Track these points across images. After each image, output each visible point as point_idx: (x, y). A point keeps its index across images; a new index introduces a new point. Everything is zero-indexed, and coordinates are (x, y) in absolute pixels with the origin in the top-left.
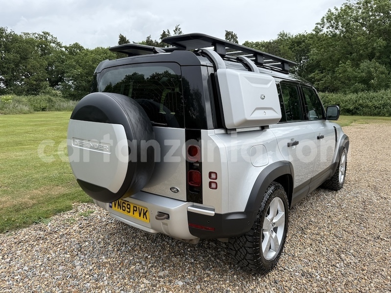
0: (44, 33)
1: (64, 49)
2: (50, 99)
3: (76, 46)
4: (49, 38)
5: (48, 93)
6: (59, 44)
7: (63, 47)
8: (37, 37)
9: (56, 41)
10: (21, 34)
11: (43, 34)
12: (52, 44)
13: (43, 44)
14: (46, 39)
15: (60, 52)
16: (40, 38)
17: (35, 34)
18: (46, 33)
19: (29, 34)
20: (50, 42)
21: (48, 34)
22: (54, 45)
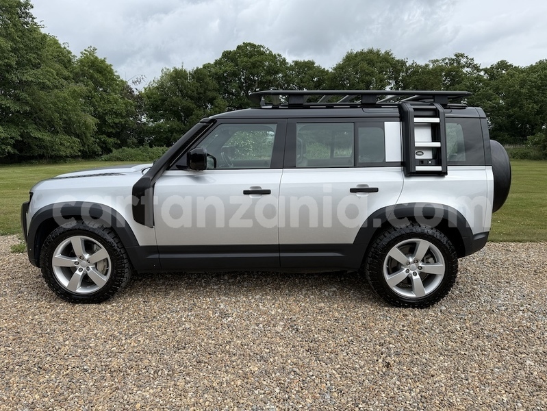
0: (456, 55)
1: (482, 73)
3: (503, 65)
4: (463, 61)
6: (476, 68)
7: (481, 70)
8: (447, 64)
9: (471, 64)
10: (428, 63)
11: (455, 57)
12: (465, 70)
14: (458, 62)
15: (476, 78)
16: (451, 64)
17: (445, 59)
18: (459, 56)
19: (437, 61)
20: (463, 67)
21: (462, 55)
22: (469, 70)
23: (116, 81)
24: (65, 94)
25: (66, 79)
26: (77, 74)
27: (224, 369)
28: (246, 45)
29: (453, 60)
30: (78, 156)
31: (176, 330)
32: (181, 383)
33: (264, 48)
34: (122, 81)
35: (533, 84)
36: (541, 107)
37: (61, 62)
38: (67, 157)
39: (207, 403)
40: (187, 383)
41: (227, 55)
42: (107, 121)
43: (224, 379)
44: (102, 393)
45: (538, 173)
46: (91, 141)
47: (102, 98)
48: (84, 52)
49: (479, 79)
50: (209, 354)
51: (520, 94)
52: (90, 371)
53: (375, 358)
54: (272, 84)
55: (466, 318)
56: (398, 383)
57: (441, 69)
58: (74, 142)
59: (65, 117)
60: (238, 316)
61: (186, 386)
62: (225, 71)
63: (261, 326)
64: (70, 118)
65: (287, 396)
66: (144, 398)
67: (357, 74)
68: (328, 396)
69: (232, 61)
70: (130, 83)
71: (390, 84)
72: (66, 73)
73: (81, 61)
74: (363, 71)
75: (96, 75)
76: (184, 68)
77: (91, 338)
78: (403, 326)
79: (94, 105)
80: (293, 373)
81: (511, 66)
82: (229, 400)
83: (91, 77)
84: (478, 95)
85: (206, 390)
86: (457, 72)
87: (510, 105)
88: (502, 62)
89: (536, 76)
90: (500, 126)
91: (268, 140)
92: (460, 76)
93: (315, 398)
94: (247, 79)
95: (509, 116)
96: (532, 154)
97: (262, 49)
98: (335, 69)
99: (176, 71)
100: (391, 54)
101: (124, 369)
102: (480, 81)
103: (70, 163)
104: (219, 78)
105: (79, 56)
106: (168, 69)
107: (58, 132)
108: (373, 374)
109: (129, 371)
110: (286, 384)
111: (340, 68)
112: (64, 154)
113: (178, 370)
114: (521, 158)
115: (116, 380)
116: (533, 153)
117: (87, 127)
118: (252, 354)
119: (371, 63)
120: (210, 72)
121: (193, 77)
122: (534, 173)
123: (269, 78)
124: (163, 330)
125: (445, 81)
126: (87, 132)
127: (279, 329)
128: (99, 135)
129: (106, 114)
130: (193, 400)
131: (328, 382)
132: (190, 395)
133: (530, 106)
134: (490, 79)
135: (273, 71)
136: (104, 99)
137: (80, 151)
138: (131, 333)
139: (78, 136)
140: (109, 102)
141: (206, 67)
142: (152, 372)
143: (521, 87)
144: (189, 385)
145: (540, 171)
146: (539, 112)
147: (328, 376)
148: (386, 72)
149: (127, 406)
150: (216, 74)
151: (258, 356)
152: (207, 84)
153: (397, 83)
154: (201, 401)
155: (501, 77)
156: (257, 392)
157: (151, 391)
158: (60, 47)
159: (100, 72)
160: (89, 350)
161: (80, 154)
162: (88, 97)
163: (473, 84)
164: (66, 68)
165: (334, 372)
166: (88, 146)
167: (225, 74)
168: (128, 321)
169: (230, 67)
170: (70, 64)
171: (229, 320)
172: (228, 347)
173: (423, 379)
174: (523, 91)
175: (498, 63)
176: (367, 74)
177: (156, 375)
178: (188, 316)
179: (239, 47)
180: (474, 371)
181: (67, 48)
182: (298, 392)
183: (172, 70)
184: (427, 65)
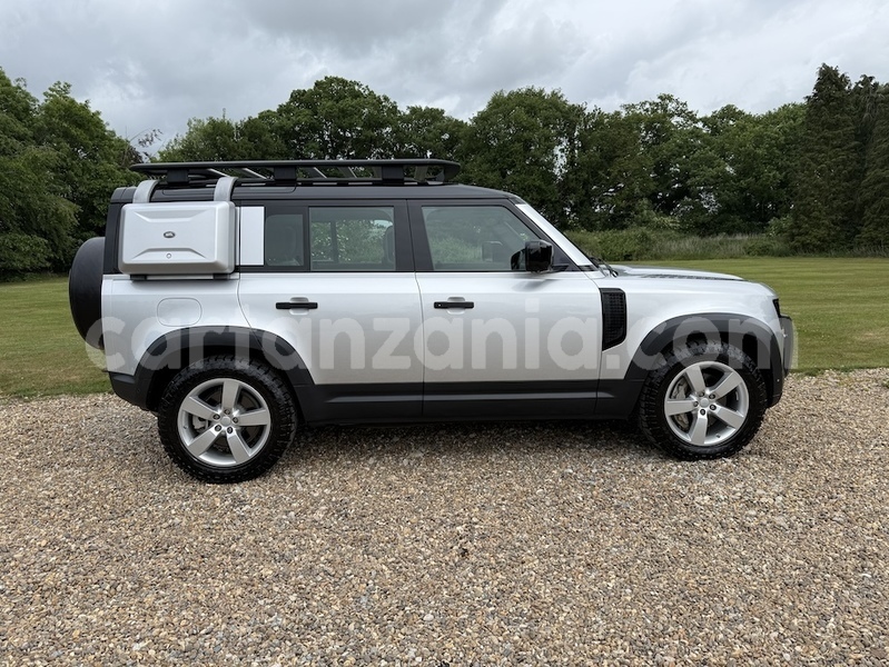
0: (660, 97)
1: (700, 125)
2: (644, 235)
3: (729, 112)
4: (671, 106)
5: (645, 222)
6: (691, 117)
7: (698, 121)
8: (647, 110)
9: (683, 111)
10: (619, 109)
11: (659, 100)
12: (675, 120)
13: (657, 121)
14: (665, 110)
15: (692, 132)
16: (654, 111)
17: (645, 103)
18: (666, 98)
19: (633, 106)
20: (672, 115)
21: (670, 98)
22: (680, 119)
23: (110, 140)
24: (18, 163)
25: (20, 138)
26: (40, 130)
27: (220, 576)
28: (330, 81)
29: (657, 104)
30: (46, 269)
31: (158, 527)
32: (150, 599)
33: (360, 86)
34: (119, 140)
35: (773, 142)
36: (785, 177)
37: (11, 109)
38: (25, 270)
39: (183, 622)
40: (158, 599)
41: (298, 96)
42: (95, 208)
43: (217, 589)
44: (23, 621)
45: (776, 275)
46: (68, 244)
47: (86, 170)
48: (51, 93)
49: (696, 133)
50: (203, 557)
51: (756, 157)
52: (7, 592)
53: (449, 545)
54: (375, 144)
55: (595, 484)
56: (471, 575)
57: (638, 119)
58: (38, 245)
59: (19, 202)
60: (259, 503)
61: (157, 603)
62: (298, 123)
63: (292, 514)
64: (28, 204)
65: (305, 604)
66: (88, 623)
67: (509, 127)
68: (364, 600)
69: (307, 107)
70: (134, 144)
71: (560, 143)
72: (20, 128)
73: (47, 108)
74: (518, 123)
75: (74, 131)
76: (227, 118)
77: (19, 547)
78: (503, 499)
79: (71, 182)
80: (322, 574)
81: (741, 113)
82: (216, 616)
83: (66, 135)
84: (694, 159)
85: (185, 606)
86: (663, 123)
87: (742, 174)
88: (728, 107)
89: (776, 128)
90: (728, 205)
91: (371, 235)
92: (667, 130)
93: (344, 604)
94: (334, 135)
95: (742, 190)
96: (775, 247)
97: (356, 87)
98: (475, 120)
99: (213, 123)
100: (561, 96)
101: (63, 586)
102: (698, 137)
103: (31, 281)
104: (286, 134)
105: (42, 100)
106: (200, 121)
107: (9, 228)
108: (439, 566)
109: (71, 589)
110: (308, 589)
111: (482, 118)
112: (20, 266)
113: (150, 582)
114: (760, 254)
115: (49, 602)
116: (777, 246)
117: (60, 219)
118: (267, 553)
120: (271, 124)
121: (243, 134)
122: (772, 275)
123: (370, 133)
124: (138, 528)
125: (644, 138)
126: (61, 228)
127: (319, 515)
128: (83, 231)
129: (94, 196)
130: (161, 620)
131: (370, 582)
132: (159, 613)
133: (771, 175)
134: (712, 134)
135: (375, 123)
136: (89, 171)
137: (49, 260)
138: (84, 536)
139: (44, 234)
140: (98, 176)
141: (265, 116)
142: (108, 587)
143: (757, 147)
144: (162, 600)
145: (780, 273)
146: (783, 184)
147: (374, 573)
148: (555, 124)
149: (59, 635)
150: (281, 128)
151: (277, 555)
152: (266, 143)
153: (571, 141)
154: (175, 620)
155: (727, 131)
156: (261, 602)
157: (101, 613)
158: (8, 85)
159: (80, 126)
160: (13, 564)
161: (48, 264)
162: (62, 167)
163: (686, 141)
164: (20, 120)
165: (384, 567)
166: (64, 250)
167: (297, 129)
168: (83, 519)
169: (305, 116)
170: (28, 114)
171: (244, 509)
172: (234, 546)
173: (508, 568)
174: (759, 151)
175: (723, 110)
176: (526, 129)
177: (113, 590)
178: (181, 506)
179: (318, 84)
180: (583, 552)
181: (23, 88)
182: (324, 597)
183: (206, 122)
184: (618, 113)
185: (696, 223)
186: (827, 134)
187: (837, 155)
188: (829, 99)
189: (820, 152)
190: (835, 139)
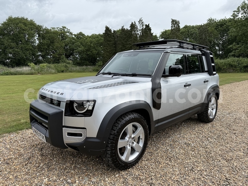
0: (63, 27)
1: (74, 36)
2: (66, 65)
3: (81, 34)
4: (66, 30)
5: (65, 62)
6: (71, 34)
8: (59, 30)
9: (69, 32)
10: (51, 28)
11: (62, 28)
12: (68, 34)
13: (62, 34)
14: (64, 31)
16: (61, 30)
17: (58, 28)
19: (54, 28)
20: (66, 32)
21: (65, 27)
35: (94, 43)
49: (73, 38)
51: (91, 46)
57: (56, 32)
81: (84, 34)
88: (81, 32)
100: (34, 22)
119: (25, 24)
133: (94, 51)
134: (77, 39)
143: (91, 44)
184: (50, 30)
185: (77, 63)
186: (109, 43)
187: (111, 48)
188: (108, 34)
189: (108, 47)
190: (110, 44)
